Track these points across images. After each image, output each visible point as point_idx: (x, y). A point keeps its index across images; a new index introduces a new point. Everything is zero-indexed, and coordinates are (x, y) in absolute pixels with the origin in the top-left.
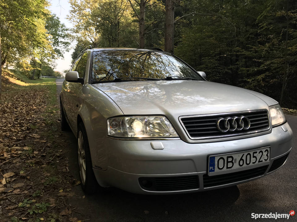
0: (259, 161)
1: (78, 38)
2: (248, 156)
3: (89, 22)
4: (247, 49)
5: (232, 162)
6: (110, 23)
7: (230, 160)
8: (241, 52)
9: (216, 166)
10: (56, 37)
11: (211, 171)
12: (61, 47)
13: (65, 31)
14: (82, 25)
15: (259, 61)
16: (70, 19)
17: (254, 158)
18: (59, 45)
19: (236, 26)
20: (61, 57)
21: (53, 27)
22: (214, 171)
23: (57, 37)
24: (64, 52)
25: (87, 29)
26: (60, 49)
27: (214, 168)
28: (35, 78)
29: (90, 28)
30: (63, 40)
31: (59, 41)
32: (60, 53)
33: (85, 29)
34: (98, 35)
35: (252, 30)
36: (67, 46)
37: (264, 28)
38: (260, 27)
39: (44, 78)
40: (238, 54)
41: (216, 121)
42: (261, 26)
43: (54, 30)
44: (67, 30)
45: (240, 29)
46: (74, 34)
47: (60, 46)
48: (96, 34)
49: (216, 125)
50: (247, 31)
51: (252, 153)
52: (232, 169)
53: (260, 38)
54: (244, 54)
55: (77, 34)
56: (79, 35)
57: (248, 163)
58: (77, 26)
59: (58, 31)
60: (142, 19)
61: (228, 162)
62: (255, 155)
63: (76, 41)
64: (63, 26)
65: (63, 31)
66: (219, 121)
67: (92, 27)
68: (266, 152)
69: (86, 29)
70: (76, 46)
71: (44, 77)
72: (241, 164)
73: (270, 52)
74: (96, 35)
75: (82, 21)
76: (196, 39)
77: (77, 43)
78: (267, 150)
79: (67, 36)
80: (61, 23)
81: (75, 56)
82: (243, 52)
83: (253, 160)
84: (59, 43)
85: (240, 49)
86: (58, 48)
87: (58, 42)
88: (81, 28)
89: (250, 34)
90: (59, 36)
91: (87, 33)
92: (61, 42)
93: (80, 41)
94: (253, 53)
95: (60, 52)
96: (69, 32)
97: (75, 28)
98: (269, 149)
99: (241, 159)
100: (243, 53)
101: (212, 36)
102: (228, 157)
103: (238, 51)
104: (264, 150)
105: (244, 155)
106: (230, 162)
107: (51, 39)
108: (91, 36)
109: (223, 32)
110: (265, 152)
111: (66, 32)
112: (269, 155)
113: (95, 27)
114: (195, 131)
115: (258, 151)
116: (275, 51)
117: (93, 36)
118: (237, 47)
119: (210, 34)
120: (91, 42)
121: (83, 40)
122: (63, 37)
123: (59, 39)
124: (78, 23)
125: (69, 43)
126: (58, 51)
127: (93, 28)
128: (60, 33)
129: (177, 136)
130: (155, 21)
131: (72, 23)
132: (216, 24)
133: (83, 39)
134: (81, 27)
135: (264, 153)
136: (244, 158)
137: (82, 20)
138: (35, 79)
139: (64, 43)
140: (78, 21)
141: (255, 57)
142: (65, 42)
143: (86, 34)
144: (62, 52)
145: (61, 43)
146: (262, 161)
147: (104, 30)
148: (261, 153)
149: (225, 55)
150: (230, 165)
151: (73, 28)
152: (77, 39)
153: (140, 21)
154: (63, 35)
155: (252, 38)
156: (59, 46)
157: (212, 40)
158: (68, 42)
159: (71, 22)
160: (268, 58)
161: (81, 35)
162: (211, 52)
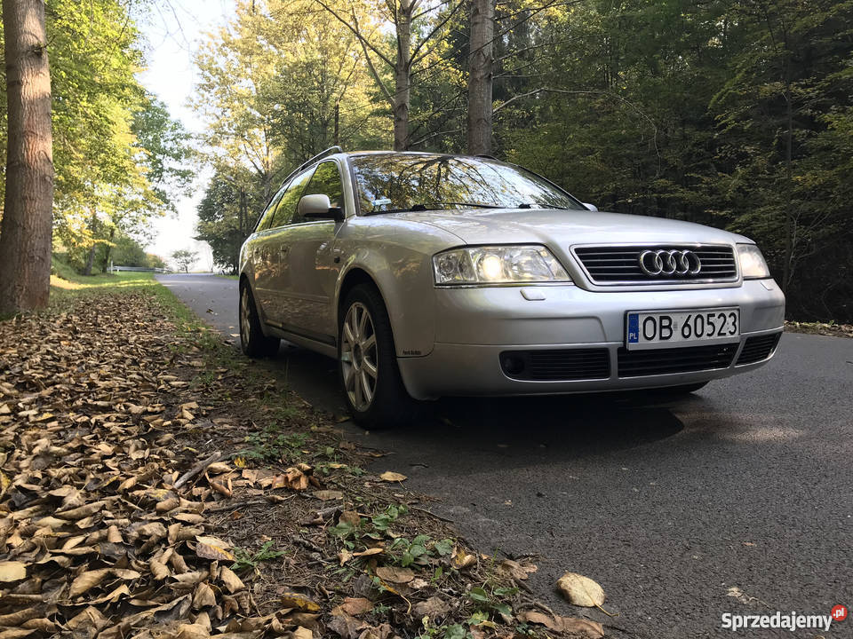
0: (719, 334)
1: (217, 159)
2: (699, 320)
3: (251, 117)
4: (688, 183)
5: (668, 327)
6: (309, 118)
7: (666, 323)
8: (671, 192)
9: (641, 333)
10: (157, 157)
11: (632, 340)
12: (170, 185)
13: (182, 139)
14: (230, 125)
15: (722, 214)
16: (196, 108)
17: (711, 326)
18: (165, 179)
19: (656, 124)
20: (169, 213)
21: (149, 129)
22: (637, 341)
23: (159, 157)
24: (178, 198)
25: (243, 136)
26: (167, 192)
27: (637, 336)
28: (94, 270)
29: (251, 131)
30: (176, 165)
31: (166, 167)
32: (167, 202)
33: (236, 135)
34: (276, 153)
35: (698, 136)
36: (188, 180)
37: (730, 127)
38: (718, 125)
39: (119, 271)
40: (664, 198)
41: (637, 256)
42: (720, 122)
43: (150, 138)
44: (188, 137)
45: (666, 131)
46: (207, 149)
47: (167, 180)
48: (268, 148)
49: (637, 263)
50: (685, 138)
51: (705, 316)
52: (670, 340)
53: (721, 151)
54: (682, 199)
55: (215, 148)
56: (220, 151)
57: (699, 332)
58: (215, 127)
59: (162, 140)
60: (403, 106)
61: (662, 327)
62: (711, 320)
63: (211, 167)
64: (177, 125)
65: (178, 140)
66: (642, 256)
67: (256, 130)
68: (733, 317)
69: (240, 133)
70: (210, 182)
71: (118, 268)
72: (686, 333)
73: (748, 193)
74: (268, 151)
75: (229, 113)
76: (550, 160)
77: (213, 175)
78: (732, 314)
79: (188, 153)
80: (173, 118)
81: (207, 211)
82: (676, 191)
83: (708, 329)
84: (165, 174)
85: (670, 183)
86: (161, 187)
87: (162, 170)
88: (225, 133)
89: (694, 145)
90: (164, 152)
91: (242, 147)
92: (171, 170)
93: (222, 169)
94: (704, 193)
95: (168, 198)
96: (192, 143)
97: (211, 133)
98: (736, 313)
99: (686, 325)
100: (677, 195)
101: (592, 152)
102: (662, 318)
103: (665, 190)
104: (727, 314)
105: (690, 316)
106: (665, 327)
107: (141, 162)
108: (254, 153)
109: (622, 141)
110: (730, 316)
111: (185, 144)
112: (737, 323)
113: (265, 130)
114: (600, 271)
115: (717, 314)
116: (761, 189)
117: (259, 155)
118: (661, 178)
119: (586, 145)
120: (254, 171)
121: (231, 165)
122: (177, 157)
123: (164, 163)
124: (218, 118)
125: (193, 174)
126: (162, 196)
127: (259, 133)
128: (169, 145)
129: (568, 279)
130: (438, 112)
131: (202, 117)
132: (603, 119)
133: (231, 163)
134: (226, 129)
135: (728, 319)
136: (691, 323)
137: (229, 110)
138: (94, 275)
139: (178, 173)
140: (219, 113)
141: (710, 206)
142: (183, 169)
143: (240, 150)
144: (171, 198)
145: (170, 173)
146: (725, 334)
147: (291, 136)
148: (722, 318)
149: (630, 201)
150: (666, 333)
151: (202, 131)
152: (214, 162)
153: (397, 112)
154: (176, 152)
155: (699, 155)
156: (163, 180)
157: (593, 162)
158: (189, 172)
159: (199, 117)
160: (744, 208)
161: (225, 150)
162: (592, 193)
